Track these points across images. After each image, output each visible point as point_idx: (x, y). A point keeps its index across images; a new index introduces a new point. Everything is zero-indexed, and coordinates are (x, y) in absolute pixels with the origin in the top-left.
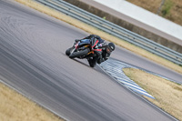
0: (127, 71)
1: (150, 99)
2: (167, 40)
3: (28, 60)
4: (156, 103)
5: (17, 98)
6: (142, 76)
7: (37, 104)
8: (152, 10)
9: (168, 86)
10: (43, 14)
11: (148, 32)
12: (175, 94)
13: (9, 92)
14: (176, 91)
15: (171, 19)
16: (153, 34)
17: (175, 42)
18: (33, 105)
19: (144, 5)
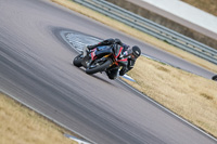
1: (129, 82)
4: (136, 86)
9: (150, 66)
12: (159, 76)
14: (161, 72)
17: (160, 13)
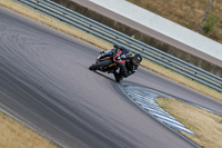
0: (161, 102)
1: (188, 136)
2: (209, 64)
3: (41, 88)
5: (27, 134)
6: (179, 108)
7: (51, 142)
8: (191, 26)
10: (58, 32)
11: (186, 53)
13: (16, 127)
15: (215, 38)
16: (192, 56)
18: (47, 143)
19: (181, 21)
